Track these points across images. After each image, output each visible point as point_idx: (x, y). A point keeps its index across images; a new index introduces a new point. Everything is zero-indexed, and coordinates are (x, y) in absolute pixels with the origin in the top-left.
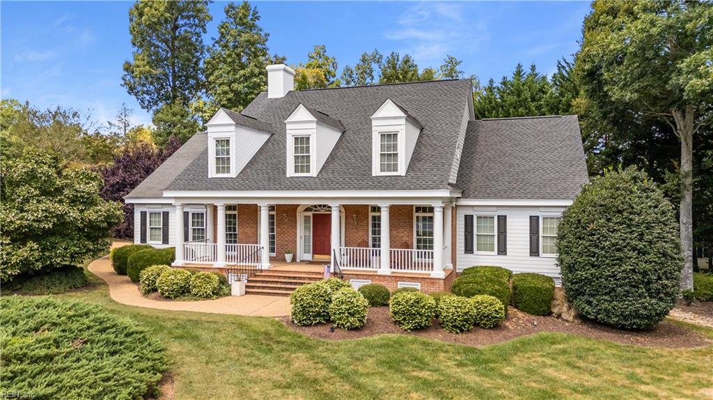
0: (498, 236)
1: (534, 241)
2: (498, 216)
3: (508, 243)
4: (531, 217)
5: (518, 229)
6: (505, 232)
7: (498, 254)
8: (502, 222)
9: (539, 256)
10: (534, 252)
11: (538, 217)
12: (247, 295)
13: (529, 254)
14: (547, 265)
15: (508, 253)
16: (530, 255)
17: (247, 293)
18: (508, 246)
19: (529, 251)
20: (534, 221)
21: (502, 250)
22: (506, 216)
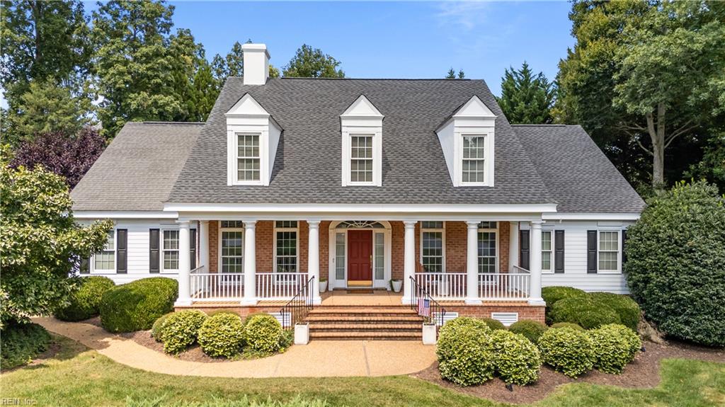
0: (556, 252)
1: (592, 257)
2: (556, 231)
3: (565, 259)
4: (588, 231)
5: (576, 245)
6: (563, 248)
7: (556, 272)
8: (560, 238)
9: (596, 272)
10: (592, 268)
11: (596, 231)
12: (312, 342)
13: (586, 271)
14: (610, 281)
15: (565, 271)
16: (588, 272)
17: (311, 338)
18: (565, 264)
19: (586, 268)
20: (592, 236)
21: (560, 268)
22: (563, 231)
